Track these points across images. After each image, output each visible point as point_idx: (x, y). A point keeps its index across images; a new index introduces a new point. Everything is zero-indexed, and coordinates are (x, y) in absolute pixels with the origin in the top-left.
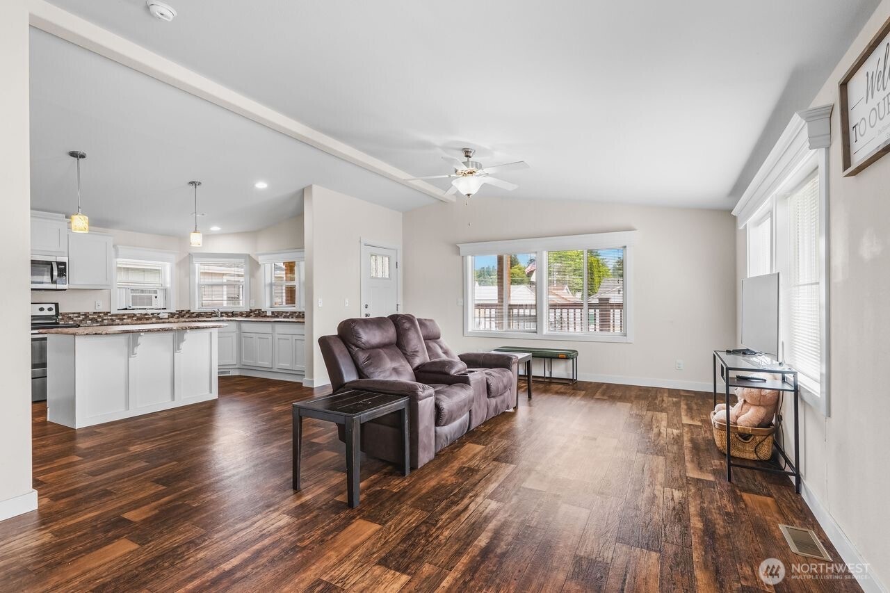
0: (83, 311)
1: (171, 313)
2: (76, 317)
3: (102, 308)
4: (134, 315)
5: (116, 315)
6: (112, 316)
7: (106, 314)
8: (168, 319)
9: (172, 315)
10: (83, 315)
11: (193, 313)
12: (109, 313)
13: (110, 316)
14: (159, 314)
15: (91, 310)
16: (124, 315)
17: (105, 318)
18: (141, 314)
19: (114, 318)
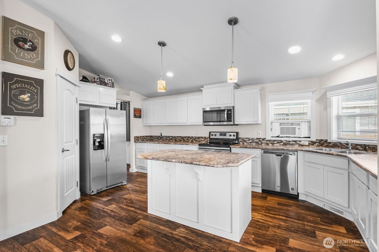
0: (251, 137)
1: (312, 142)
2: (248, 140)
3: (261, 136)
4: (281, 141)
5: (269, 141)
6: (267, 141)
7: (264, 139)
8: (308, 146)
9: (313, 143)
10: (251, 139)
11: (330, 143)
12: (265, 139)
13: (266, 141)
14: (300, 141)
15: (255, 137)
16: (275, 141)
17: (263, 142)
18: (286, 141)
19: (268, 142)
